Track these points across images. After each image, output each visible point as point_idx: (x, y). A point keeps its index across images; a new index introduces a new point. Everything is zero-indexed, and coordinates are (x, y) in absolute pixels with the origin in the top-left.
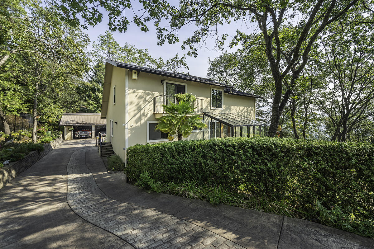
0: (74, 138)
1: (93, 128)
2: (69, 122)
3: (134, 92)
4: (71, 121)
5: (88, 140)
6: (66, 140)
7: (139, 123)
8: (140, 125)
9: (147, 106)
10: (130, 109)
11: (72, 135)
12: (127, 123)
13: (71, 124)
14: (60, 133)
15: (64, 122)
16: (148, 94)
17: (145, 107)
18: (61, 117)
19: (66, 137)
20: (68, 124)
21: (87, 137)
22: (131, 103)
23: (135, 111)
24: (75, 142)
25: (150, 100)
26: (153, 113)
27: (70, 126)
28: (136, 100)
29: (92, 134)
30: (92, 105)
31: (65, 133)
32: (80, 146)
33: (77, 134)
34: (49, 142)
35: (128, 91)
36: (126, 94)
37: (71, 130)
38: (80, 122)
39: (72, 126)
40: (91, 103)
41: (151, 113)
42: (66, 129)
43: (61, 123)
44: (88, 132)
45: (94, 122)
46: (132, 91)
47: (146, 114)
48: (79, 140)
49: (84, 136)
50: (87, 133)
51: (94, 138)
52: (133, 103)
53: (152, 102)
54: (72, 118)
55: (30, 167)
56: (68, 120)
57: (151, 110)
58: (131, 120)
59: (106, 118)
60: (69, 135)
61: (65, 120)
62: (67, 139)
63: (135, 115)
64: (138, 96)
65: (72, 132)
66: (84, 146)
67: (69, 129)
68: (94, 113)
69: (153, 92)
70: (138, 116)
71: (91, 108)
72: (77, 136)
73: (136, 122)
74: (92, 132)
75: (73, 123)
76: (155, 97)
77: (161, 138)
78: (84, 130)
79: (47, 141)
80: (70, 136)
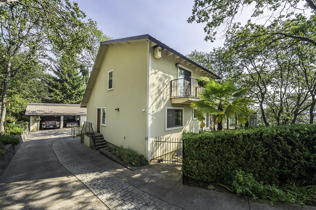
0: (41, 128)
1: (62, 118)
2: (35, 112)
3: (155, 73)
4: (37, 111)
5: (57, 130)
6: (31, 131)
7: (159, 109)
8: (160, 110)
9: (165, 90)
10: (152, 92)
11: (39, 126)
12: (150, 108)
13: (39, 114)
14: (26, 123)
15: (30, 112)
16: (166, 77)
17: (163, 90)
18: (26, 107)
19: (32, 128)
20: (34, 114)
21: (55, 128)
22: (153, 85)
23: (156, 94)
24: (43, 133)
25: (167, 84)
26: (170, 98)
27: (37, 116)
28: (157, 82)
29: (60, 124)
30: (59, 95)
31: (31, 123)
32: (53, 137)
33: (44, 125)
34: (19, 134)
35: (151, 71)
36: (150, 74)
37: (38, 121)
38: (48, 112)
39: (39, 117)
40: (58, 93)
41: (168, 98)
42: (32, 119)
43: (26, 113)
44: (57, 123)
45: (63, 112)
46: (153, 71)
47: (164, 99)
48: (47, 131)
49: (52, 127)
50: (55, 123)
51: (62, 129)
52: (155, 85)
53: (169, 87)
54: (38, 108)
55: (7, 166)
56: (35, 110)
57: (168, 95)
58: (153, 104)
59: (86, 107)
60: (34, 126)
61: (30, 110)
62: (33, 130)
63: (156, 100)
64: (158, 78)
65: (39, 123)
66: (58, 136)
67: (35, 119)
68: (61, 103)
69: (170, 76)
70: (158, 100)
71: (58, 98)
72: (45, 127)
73: (157, 108)
74: (60, 122)
75: (40, 113)
76: (171, 81)
77: (175, 125)
78: (52, 121)
79: (18, 133)
80: (36, 127)
